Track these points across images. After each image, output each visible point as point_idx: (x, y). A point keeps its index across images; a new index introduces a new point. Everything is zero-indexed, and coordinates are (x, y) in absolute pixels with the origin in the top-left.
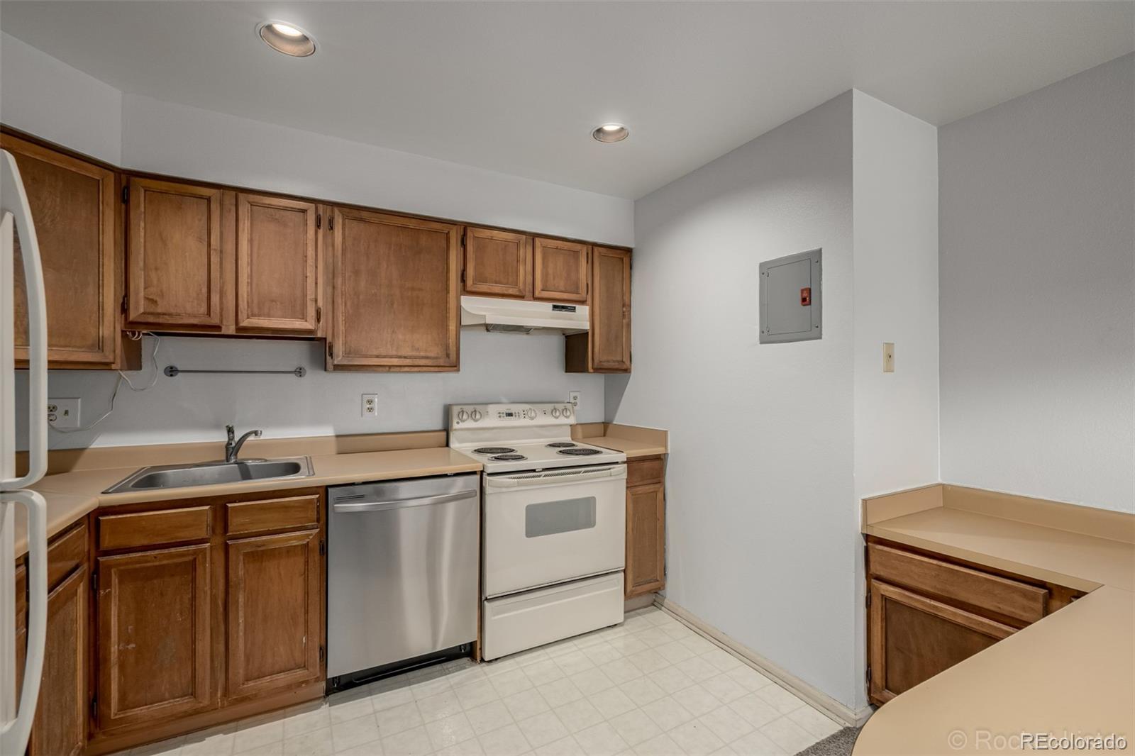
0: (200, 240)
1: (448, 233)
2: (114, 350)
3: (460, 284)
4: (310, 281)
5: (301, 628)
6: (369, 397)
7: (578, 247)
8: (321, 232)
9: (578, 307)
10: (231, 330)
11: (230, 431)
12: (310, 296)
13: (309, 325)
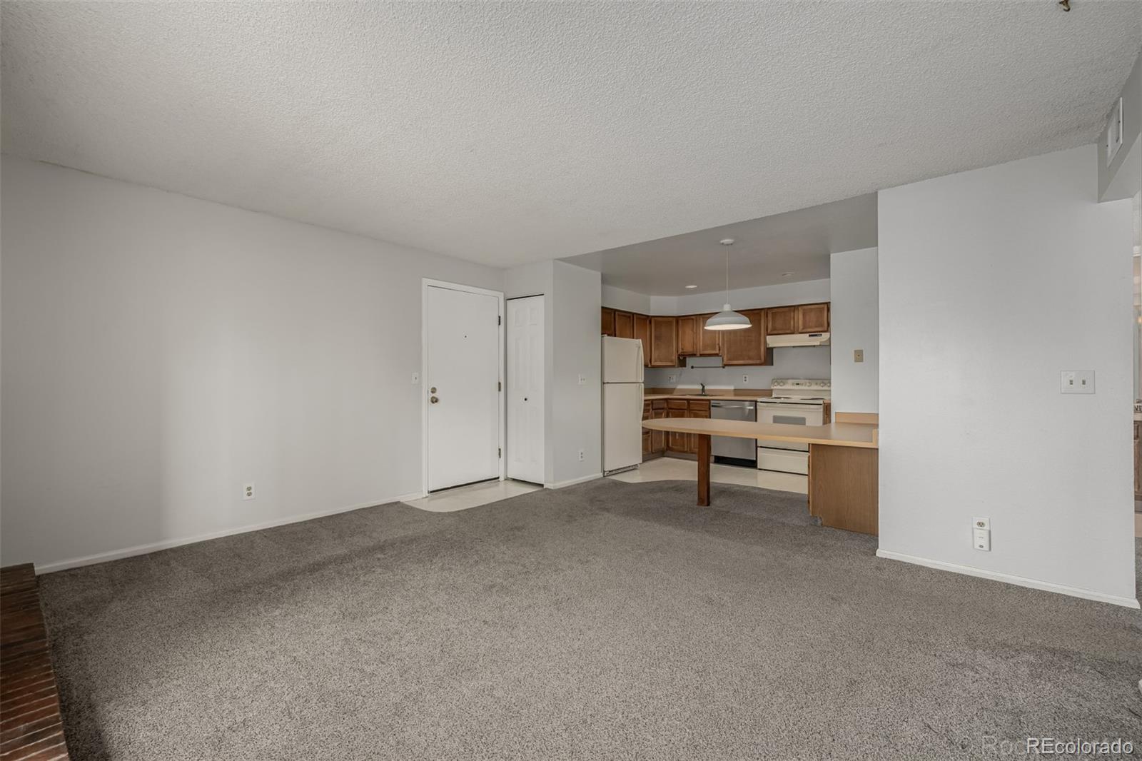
0: (692, 331)
1: (761, 313)
2: (677, 362)
3: (766, 332)
4: (717, 339)
6: (745, 376)
7: (822, 306)
9: (823, 334)
10: (698, 355)
11: (703, 385)
12: (717, 343)
13: (717, 352)
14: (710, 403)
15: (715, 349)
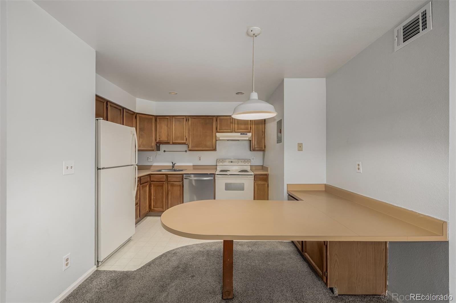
0: (167, 126)
1: (213, 118)
2: (155, 148)
3: (216, 130)
4: (185, 133)
5: (179, 201)
6: (200, 157)
8: (187, 122)
10: (171, 143)
11: (173, 163)
12: (185, 135)
13: (185, 142)
14: (183, 177)
15: (183, 140)
